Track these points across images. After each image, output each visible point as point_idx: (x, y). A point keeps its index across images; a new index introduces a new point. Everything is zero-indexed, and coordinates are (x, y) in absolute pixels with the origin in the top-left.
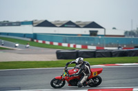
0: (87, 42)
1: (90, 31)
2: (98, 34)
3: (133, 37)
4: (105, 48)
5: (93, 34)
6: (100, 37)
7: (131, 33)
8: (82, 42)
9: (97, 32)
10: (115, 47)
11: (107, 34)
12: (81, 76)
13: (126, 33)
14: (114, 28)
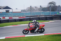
0: (5, 16)
1: (6, 11)
2: (10, 11)
3: (25, 12)
4: (13, 18)
5: (7, 12)
6: (10, 13)
7: (24, 11)
8: (2, 15)
9: (9, 11)
10: (17, 17)
11: (13, 11)
12: (36, 28)
13: (22, 10)
14: (16, 9)
